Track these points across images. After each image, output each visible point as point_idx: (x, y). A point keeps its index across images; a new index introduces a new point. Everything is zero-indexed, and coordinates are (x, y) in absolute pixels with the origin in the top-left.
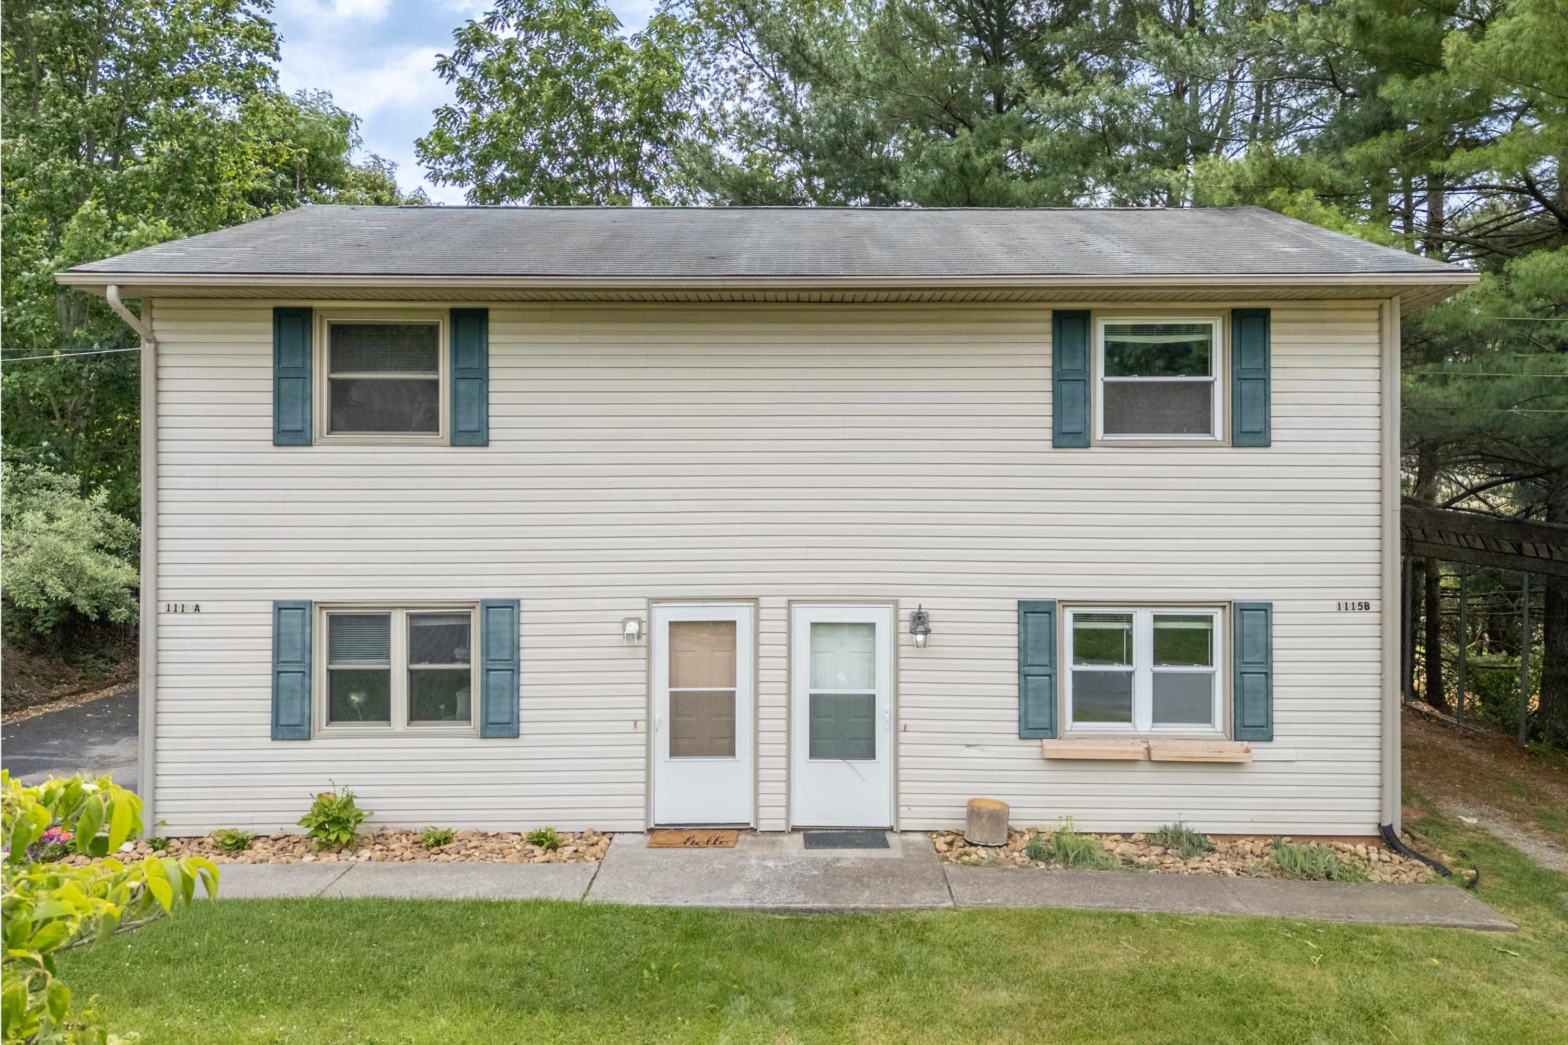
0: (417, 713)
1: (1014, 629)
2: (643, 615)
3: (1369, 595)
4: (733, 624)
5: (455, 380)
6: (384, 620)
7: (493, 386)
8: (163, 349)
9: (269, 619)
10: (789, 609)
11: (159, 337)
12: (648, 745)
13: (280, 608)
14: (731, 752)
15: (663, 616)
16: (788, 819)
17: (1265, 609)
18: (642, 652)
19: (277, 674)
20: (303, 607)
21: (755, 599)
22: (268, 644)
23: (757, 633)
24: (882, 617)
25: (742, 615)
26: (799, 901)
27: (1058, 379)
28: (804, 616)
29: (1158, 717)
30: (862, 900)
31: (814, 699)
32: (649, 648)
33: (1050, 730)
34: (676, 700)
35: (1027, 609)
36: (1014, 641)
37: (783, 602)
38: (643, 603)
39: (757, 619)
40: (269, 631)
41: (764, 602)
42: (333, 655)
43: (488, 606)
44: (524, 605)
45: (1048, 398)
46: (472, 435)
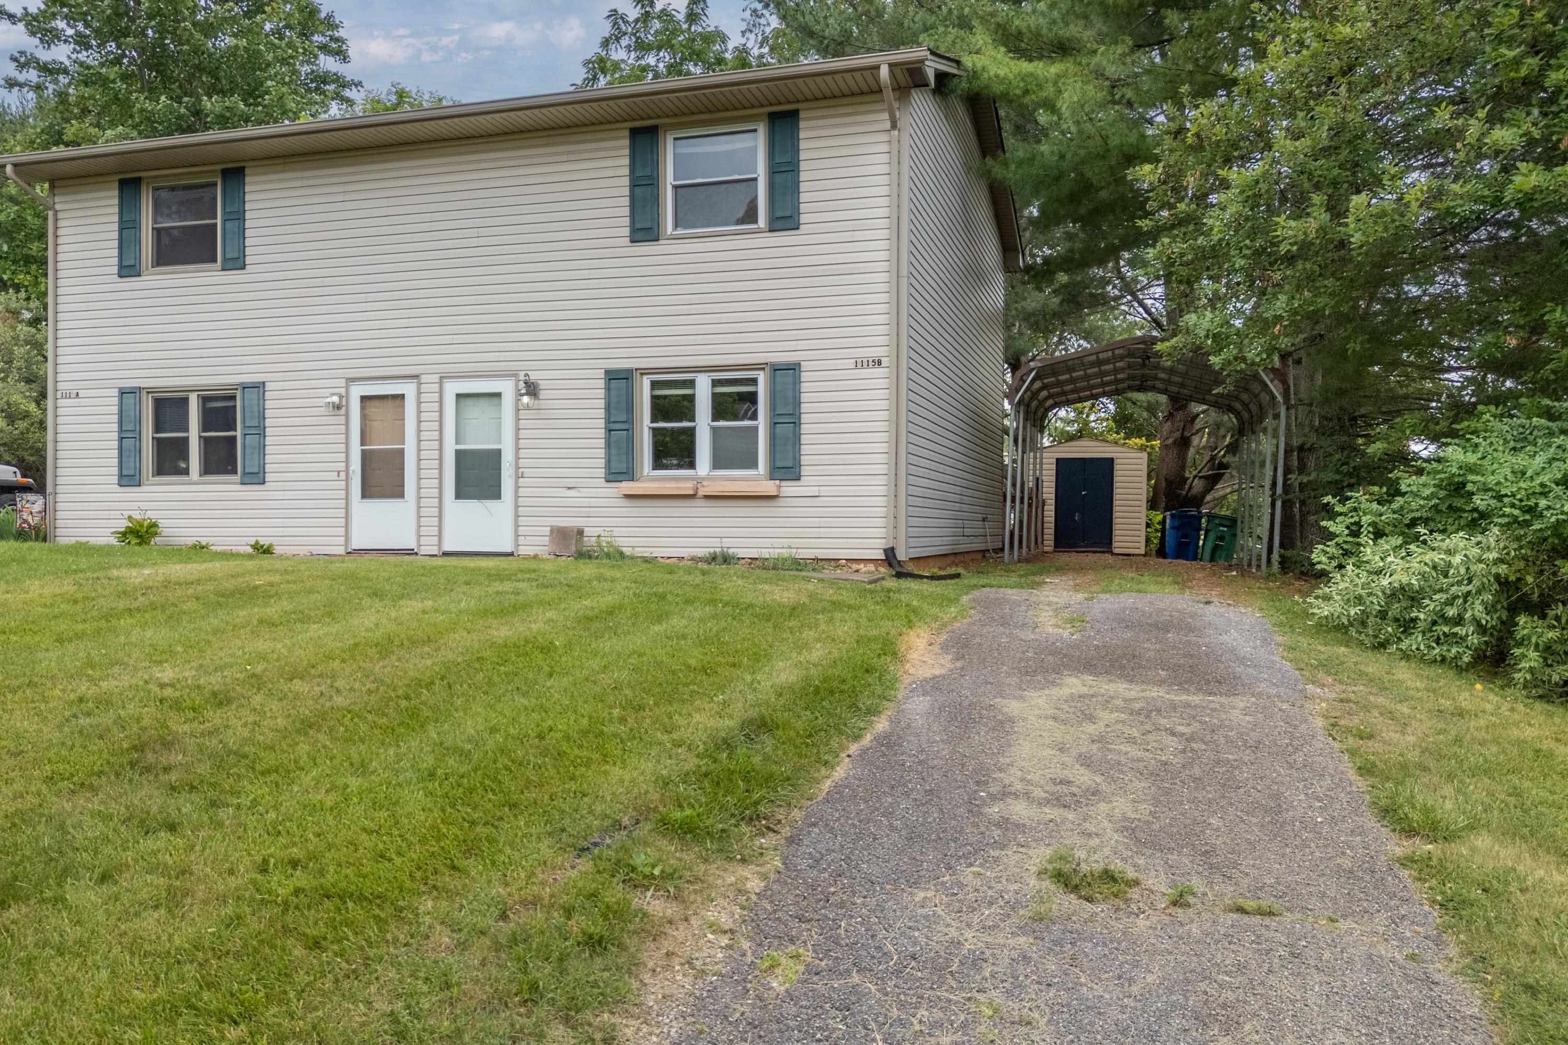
0: (208, 469)
1: (601, 393)
2: (343, 391)
3: (881, 352)
4: (402, 397)
5: (224, 221)
6: (185, 401)
7: (248, 224)
8: (60, 215)
9: (116, 401)
10: (441, 384)
11: (57, 207)
12: (347, 490)
13: (123, 393)
14: (401, 495)
15: (357, 391)
16: (440, 544)
17: (794, 368)
18: (342, 420)
19: (121, 439)
20: (139, 393)
21: (416, 377)
22: (115, 418)
23: (419, 403)
24: (506, 388)
25: (408, 389)
27: (634, 185)
28: (452, 388)
29: (716, 464)
31: (458, 453)
32: (347, 416)
33: (628, 475)
34: (366, 457)
35: (613, 376)
36: (601, 403)
37: (436, 378)
38: (342, 382)
39: (419, 393)
40: (115, 409)
41: (424, 378)
42: (158, 428)
43: (247, 389)
44: (269, 386)
45: (626, 201)
46: (237, 263)
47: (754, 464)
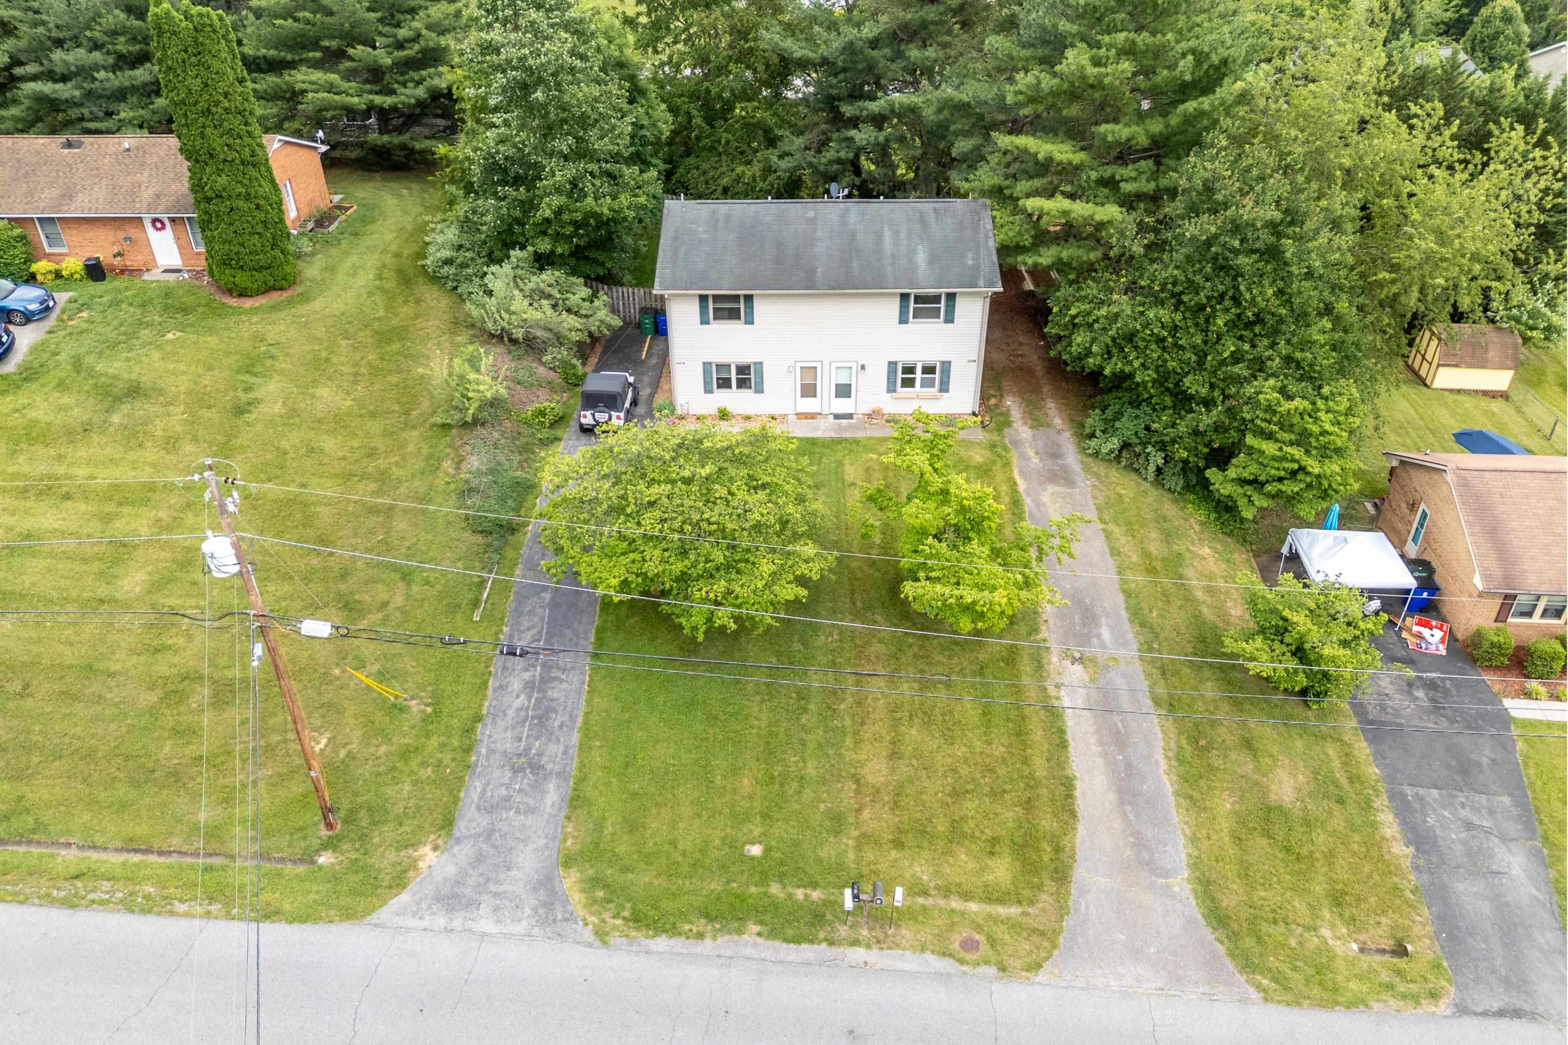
0: (739, 387)
1: (887, 368)
2: (794, 365)
3: (976, 358)
4: (816, 367)
5: (746, 308)
6: (730, 366)
7: (755, 312)
9: (702, 366)
10: (830, 364)
12: (795, 395)
13: (704, 363)
14: (816, 396)
15: (799, 365)
16: (830, 412)
17: (950, 362)
18: (794, 375)
19: (704, 378)
20: (710, 363)
21: (822, 362)
22: (702, 372)
23: (822, 369)
24: (854, 365)
25: (818, 365)
26: (834, 435)
27: (901, 307)
28: (834, 365)
29: (922, 386)
30: (847, 435)
31: (836, 384)
32: (795, 372)
33: (895, 391)
34: (802, 385)
35: (890, 363)
36: (886, 371)
37: (829, 362)
38: (794, 363)
39: (822, 366)
40: (702, 369)
41: (824, 362)
42: (717, 372)
43: (755, 364)
44: (764, 363)
45: (898, 311)
46: (750, 321)
47: (933, 386)
